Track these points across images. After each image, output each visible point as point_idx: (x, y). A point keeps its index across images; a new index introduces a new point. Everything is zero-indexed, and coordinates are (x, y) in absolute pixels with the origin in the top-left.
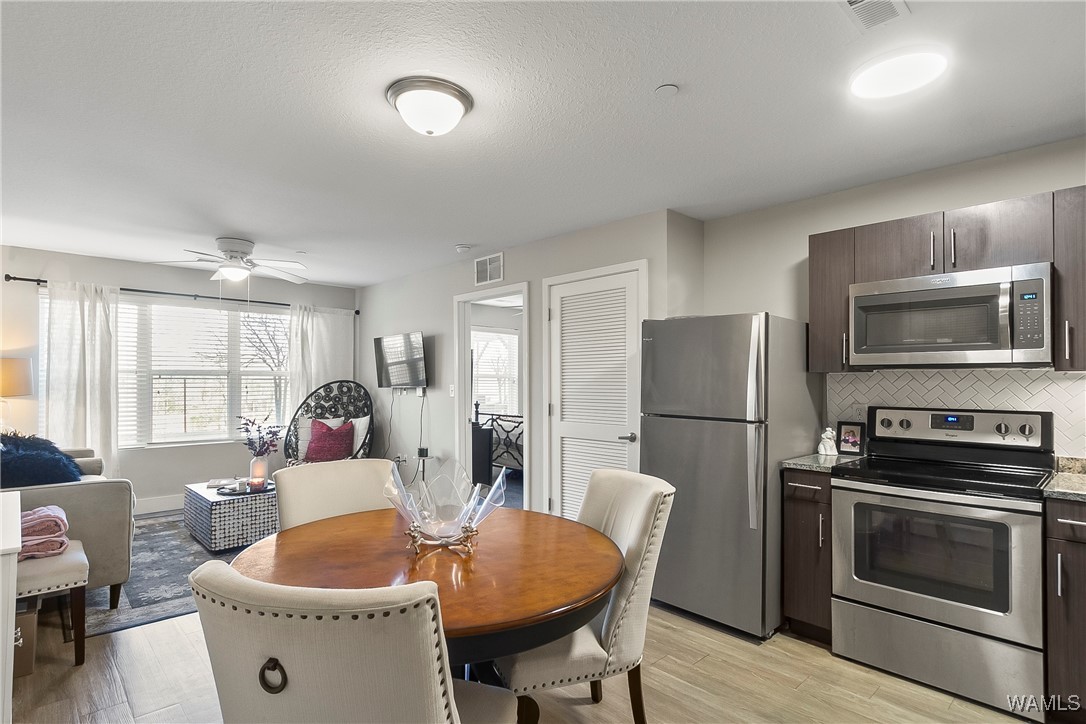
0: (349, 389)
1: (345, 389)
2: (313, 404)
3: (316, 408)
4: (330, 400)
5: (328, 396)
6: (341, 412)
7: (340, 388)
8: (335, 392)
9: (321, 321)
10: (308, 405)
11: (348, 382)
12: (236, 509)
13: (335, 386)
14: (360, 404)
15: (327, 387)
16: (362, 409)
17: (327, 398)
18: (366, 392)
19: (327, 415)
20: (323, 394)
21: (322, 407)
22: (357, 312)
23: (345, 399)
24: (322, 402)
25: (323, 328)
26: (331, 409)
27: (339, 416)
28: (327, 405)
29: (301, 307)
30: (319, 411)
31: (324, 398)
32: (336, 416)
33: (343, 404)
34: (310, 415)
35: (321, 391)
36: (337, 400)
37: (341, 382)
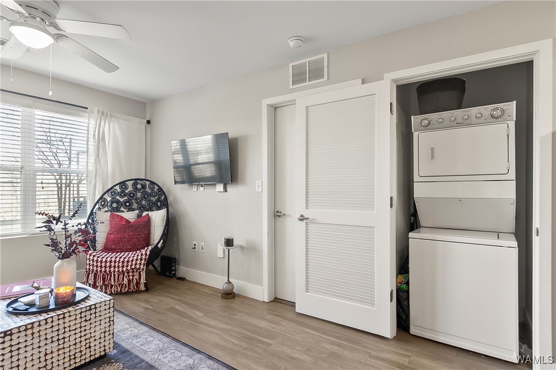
0: (144, 187)
1: (139, 186)
2: (109, 199)
3: (112, 202)
4: (125, 195)
5: (123, 192)
6: (135, 206)
7: (135, 185)
8: (130, 188)
9: (117, 126)
10: (105, 200)
11: (142, 180)
12: (36, 335)
13: (130, 184)
14: (154, 199)
15: (123, 184)
16: (155, 203)
17: (123, 193)
18: (160, 189)
19: (122, 209)
20: (119, 190)
21: (118, 202)
22: (149, 122)
23: (139, 195)
24: (118, 197)
25: (118, 132)
26: (126, 203)
27: (133, 210)
28: (122, 200)
29: (98, 111)
30: (115, 205)
31: (120, 194)
32: (130, 209)
33: (137, 199)
34: (106, 209)
35: (117, 188)
36: (131, 196)
37: (136, 180)
